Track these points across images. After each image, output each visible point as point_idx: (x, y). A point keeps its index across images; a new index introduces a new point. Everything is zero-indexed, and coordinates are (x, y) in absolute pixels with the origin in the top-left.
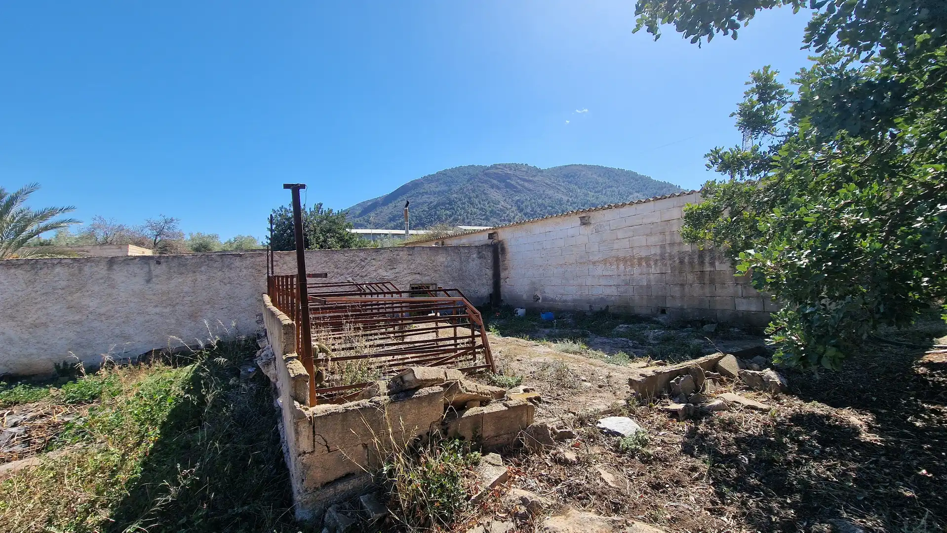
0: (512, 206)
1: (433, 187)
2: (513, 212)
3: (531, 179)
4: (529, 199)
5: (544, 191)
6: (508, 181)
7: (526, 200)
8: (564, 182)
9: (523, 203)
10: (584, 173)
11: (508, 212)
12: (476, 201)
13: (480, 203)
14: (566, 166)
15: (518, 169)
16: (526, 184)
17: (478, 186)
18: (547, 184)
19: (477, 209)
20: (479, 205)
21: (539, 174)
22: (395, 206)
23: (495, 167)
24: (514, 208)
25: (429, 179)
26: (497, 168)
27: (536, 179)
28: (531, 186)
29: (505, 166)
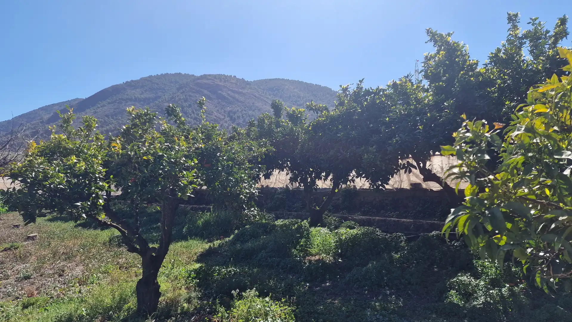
0: (225, 116)
1: (137, 93)
2: (226, 122)
3: (240, 90)
4: (240, 110)
5: (253, 103)
6: (220, 92)
7: (238, 111)
8: (270, 95)
9: (235, 113)
10: (287, 87)
11: (221, 122)
12: (190, 110)
13: (193, 113)
14: (270, 80)
15: (227, 81)
16: (237, 96)
17: (190, 96)
18: (255, 96)
19: (191, 118)
20: (193, 115)
21: (248, 86)
22: (95, 113)
23: (204, 77)
24: (227, 119)
25: (131, 85)
26: (208, 79)
27: (245, 91)
28: (242, 99)
29: (215, 77)
